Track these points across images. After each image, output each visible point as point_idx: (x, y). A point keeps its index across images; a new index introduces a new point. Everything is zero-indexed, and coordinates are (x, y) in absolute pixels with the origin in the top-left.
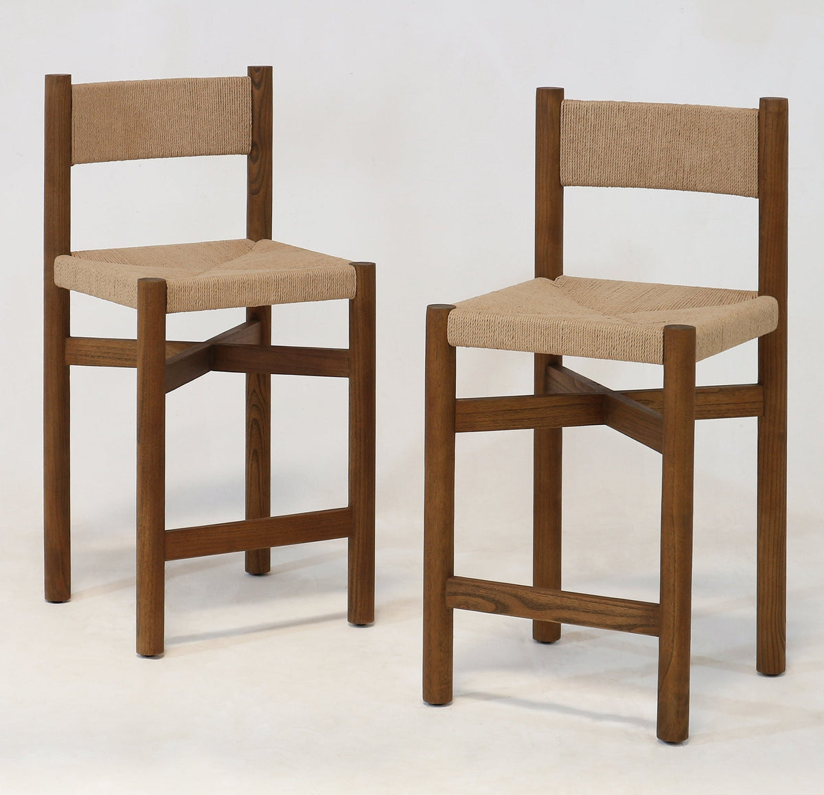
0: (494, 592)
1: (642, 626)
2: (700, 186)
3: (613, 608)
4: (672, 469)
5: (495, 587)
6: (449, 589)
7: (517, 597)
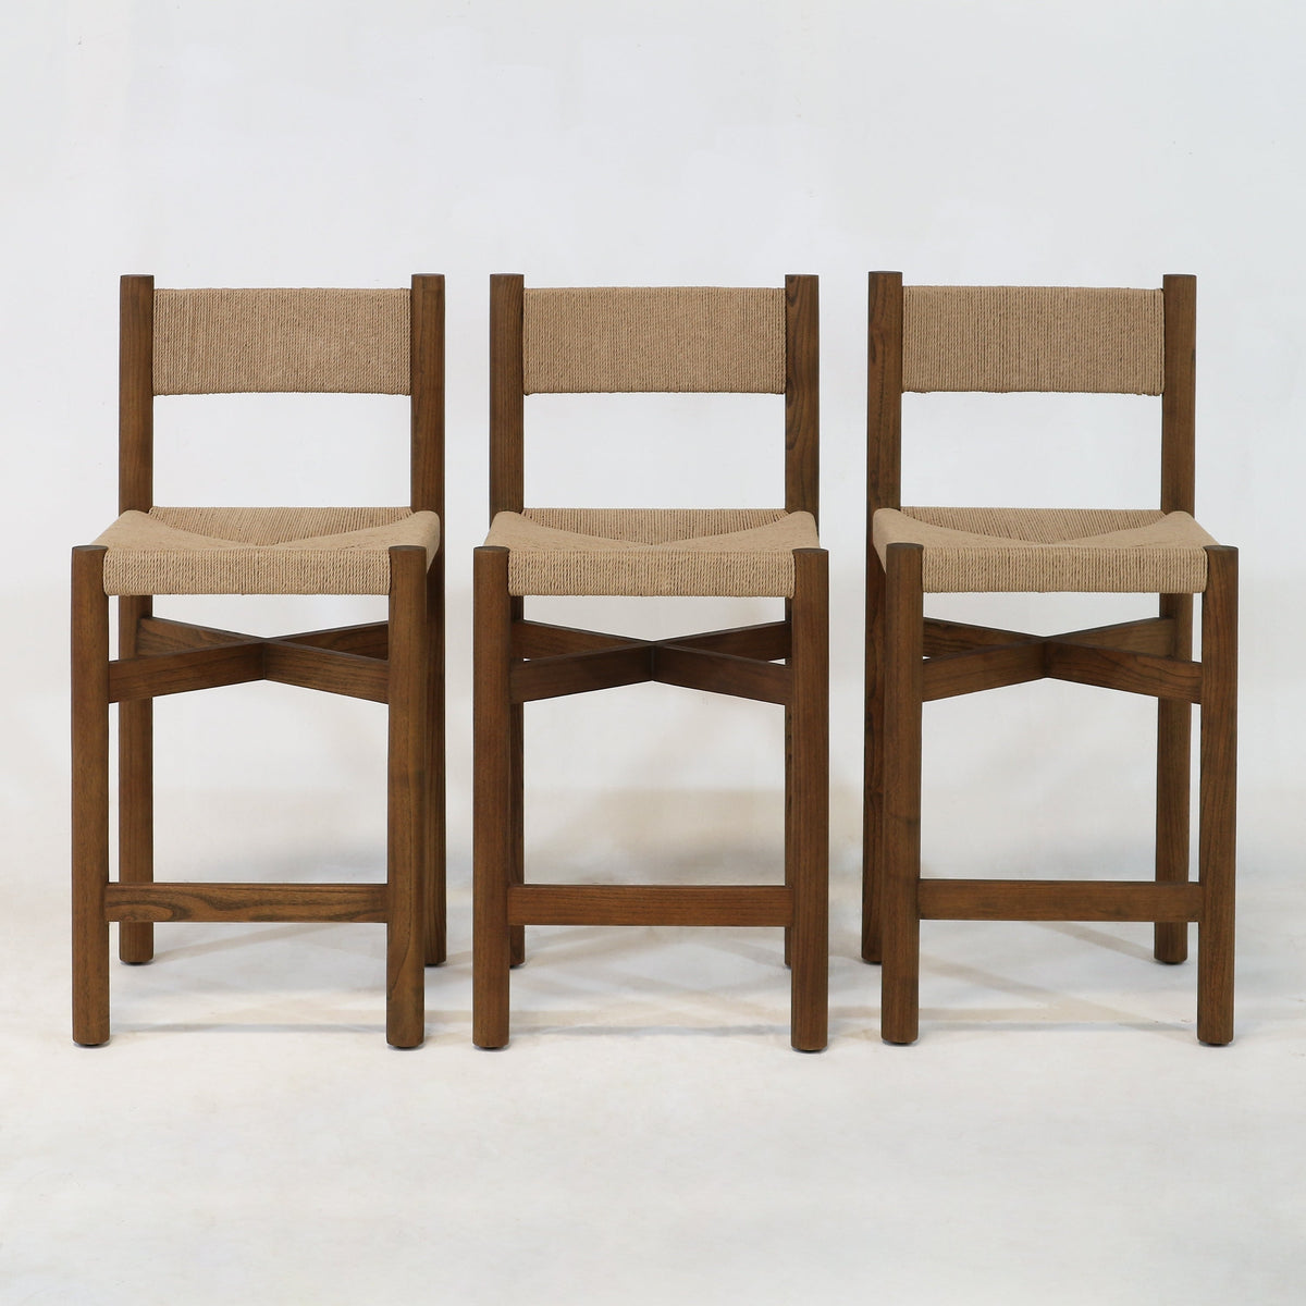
0: (170, 895)
1: (366, 912)
2: (328, 386)
3: (328, 895)
4: (406, 718)
5: (171, 888)
6: (108, 899)
7: (201, 898)
